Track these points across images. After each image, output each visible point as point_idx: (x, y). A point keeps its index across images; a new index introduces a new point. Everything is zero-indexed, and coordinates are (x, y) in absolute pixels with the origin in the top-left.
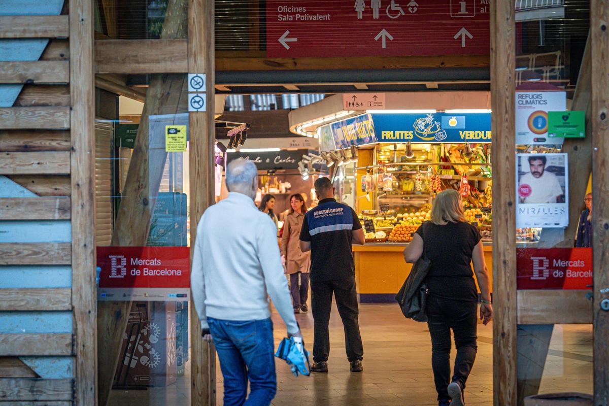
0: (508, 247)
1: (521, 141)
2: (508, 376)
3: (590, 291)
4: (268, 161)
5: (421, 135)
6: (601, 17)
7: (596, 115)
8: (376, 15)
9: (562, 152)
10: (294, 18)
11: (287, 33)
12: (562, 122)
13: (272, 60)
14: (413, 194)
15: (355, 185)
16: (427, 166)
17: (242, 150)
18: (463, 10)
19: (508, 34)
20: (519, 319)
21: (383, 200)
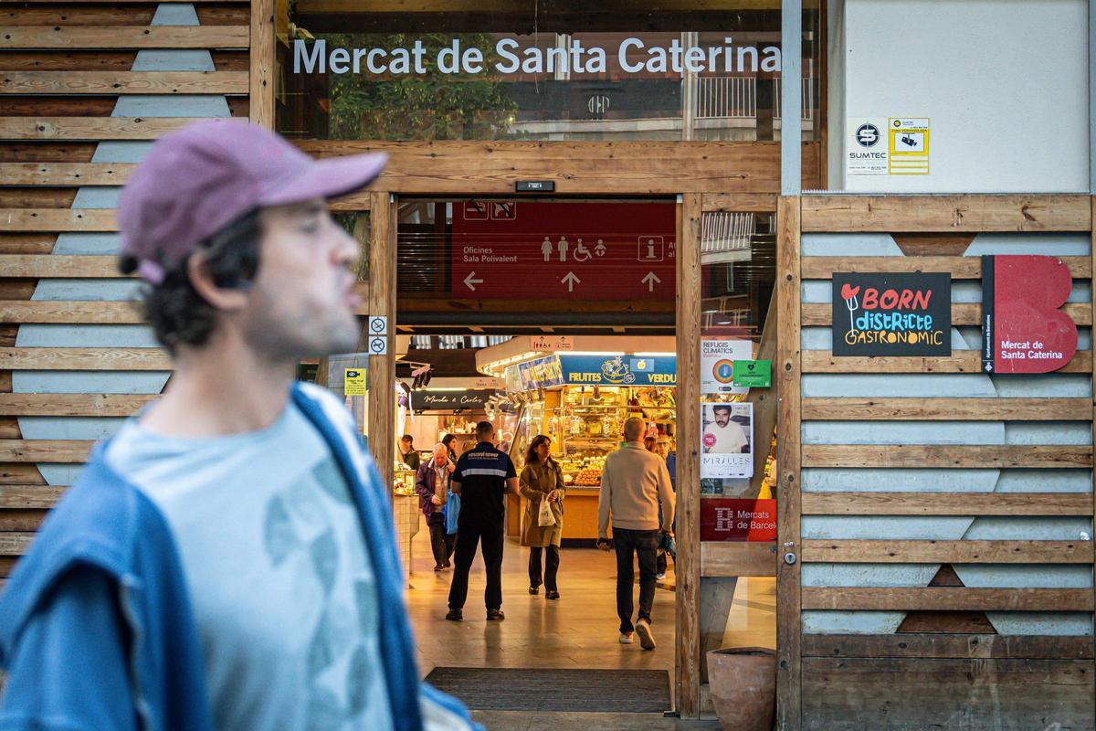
0: (692, 498)
1: (706, 389)
2: (690, 630)
3: (775, 543)
4: (454, 400)
5: (609, 377)
6: (788, 267)
7: (782, 366)
8: (563, 258)
9: (747, 401)
10: (480, 260)
11: (473, 274)
12: (747, 371)
13: (457, 301)
14: (601, 436)
15: (542, 426)
16: (615, 409)
17: (428, 389)
18: (651, 254)
19: (694, 281)
20: (702, 571)
21: (570, 443)
